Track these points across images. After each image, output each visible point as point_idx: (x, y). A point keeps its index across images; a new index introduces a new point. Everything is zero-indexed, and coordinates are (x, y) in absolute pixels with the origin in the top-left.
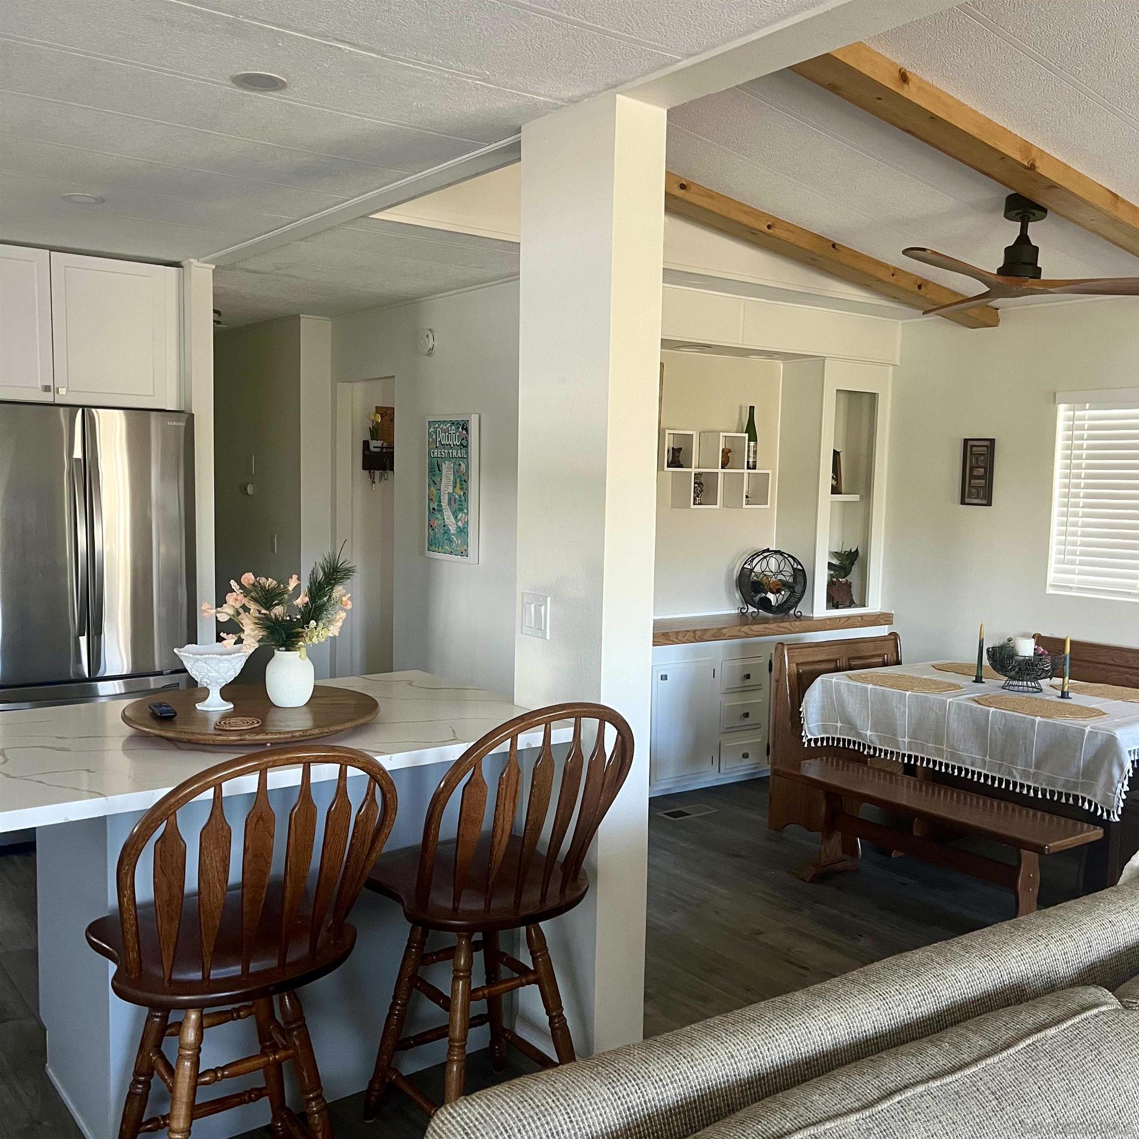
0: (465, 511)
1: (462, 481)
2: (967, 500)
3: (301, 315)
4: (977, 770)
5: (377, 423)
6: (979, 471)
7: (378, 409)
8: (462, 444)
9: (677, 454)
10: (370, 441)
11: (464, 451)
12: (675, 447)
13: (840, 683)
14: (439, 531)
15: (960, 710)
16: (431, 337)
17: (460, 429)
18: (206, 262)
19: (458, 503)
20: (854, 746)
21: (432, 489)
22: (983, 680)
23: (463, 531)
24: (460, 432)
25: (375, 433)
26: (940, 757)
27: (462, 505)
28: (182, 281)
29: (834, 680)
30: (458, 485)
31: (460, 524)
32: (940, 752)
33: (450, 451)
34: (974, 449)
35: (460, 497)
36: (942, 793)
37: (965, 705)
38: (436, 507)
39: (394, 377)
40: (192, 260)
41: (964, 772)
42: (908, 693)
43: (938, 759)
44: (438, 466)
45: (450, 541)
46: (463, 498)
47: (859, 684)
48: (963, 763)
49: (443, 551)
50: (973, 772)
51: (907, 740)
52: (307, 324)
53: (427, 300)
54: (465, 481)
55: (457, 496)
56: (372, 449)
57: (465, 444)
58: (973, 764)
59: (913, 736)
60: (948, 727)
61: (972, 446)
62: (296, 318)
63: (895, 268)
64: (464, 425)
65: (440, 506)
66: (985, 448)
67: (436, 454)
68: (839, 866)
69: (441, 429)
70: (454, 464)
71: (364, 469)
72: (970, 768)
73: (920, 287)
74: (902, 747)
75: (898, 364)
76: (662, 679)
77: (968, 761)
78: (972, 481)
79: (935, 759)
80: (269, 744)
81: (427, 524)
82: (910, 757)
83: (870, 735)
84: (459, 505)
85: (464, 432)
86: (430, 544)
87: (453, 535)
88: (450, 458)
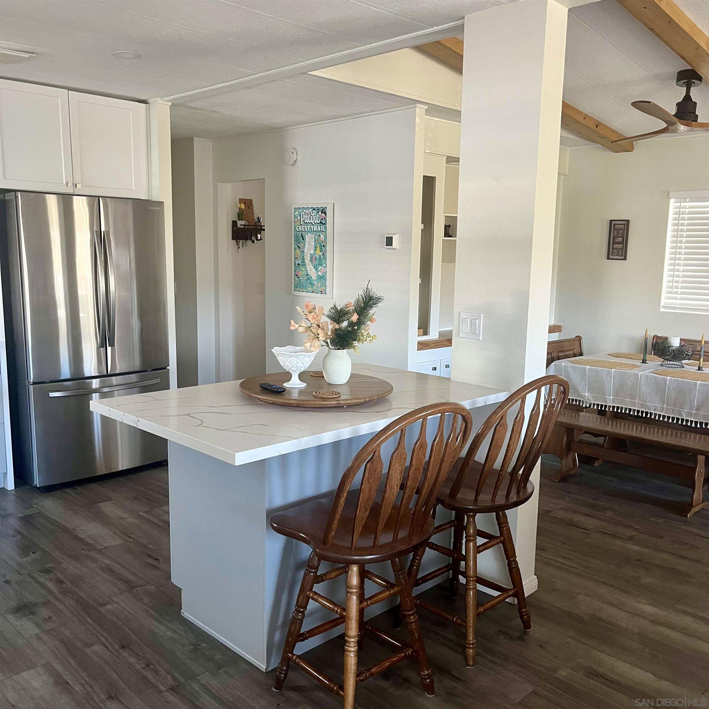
0: (324, 265)
1: (322, 246)
2: (611, 257)
3: (194, 138)
4: (658, 413)
5: (242, 209)
6: (618, 240)
7: (241, 201)
8: (321, 222)
9: (448, 229)
10: (238, 221)
11: (323, 227)
12: (447, 224)
13: (568, 365)
14: (303, 279)
15: (647, 378)
16: (295, 152)
17: (320, 213)
18: (167, 101)
19: (318, 260)
20: (576, 402)
21: (297, 251)
22: (647, 362)
23: (322, 278)
24: (319, 215)
25: (240, 215)
26: (633, 407)
27: (321, 261)
28: (148, 113)
29: (563, 364)
30: (318, 249)
31: (320, 273)
32: (634, 404)
33: (312, 227)
34: (616, 226)
35: (320, 257)
36: (635, 427)
37: (651, 376)
38: (301, 263)
39: (264, 179)
40: (158, 99)
41: (649, 415)
42: (613, 370)
43: (632, 408)
44: (302, 237)
45: (312, 285)
46: (322, 257)
47: (580, 366)
48: (649, 409)
49: (307, 291)
50: (656, 414)
51: (611, 397)
52: (197, 143)
53: (295, 129)
54: (323, 246)
55: (317, 256)
56: (239, 226)
57: (323, 221)
58: (655, 410)
59: (616, 395)
60: (640, 389)
61: (615, 225)
62: (192, 139)
63: (586, 114)
64: (323, 210)
65: (303, 262)
66: (623, 226)
67: (301, 229)
68: (572, 472)
69: (305, 213)
70: (315, 235)
71: (233, 239)
72: (653, 412)
73: (597, 127)
74: (608, 401)
75: (567, 174)
76: (446, 367)
77: (652, 408)
78: (615, 245)
79: (630, 408)
80: (345, 406)
81: (293, 273)
82: (614, 407)
83: (588, 396)
84: (319, 261)
85: (323, 215)
86: (296, 287)
87: (314, 280)
88: (312, 231)
